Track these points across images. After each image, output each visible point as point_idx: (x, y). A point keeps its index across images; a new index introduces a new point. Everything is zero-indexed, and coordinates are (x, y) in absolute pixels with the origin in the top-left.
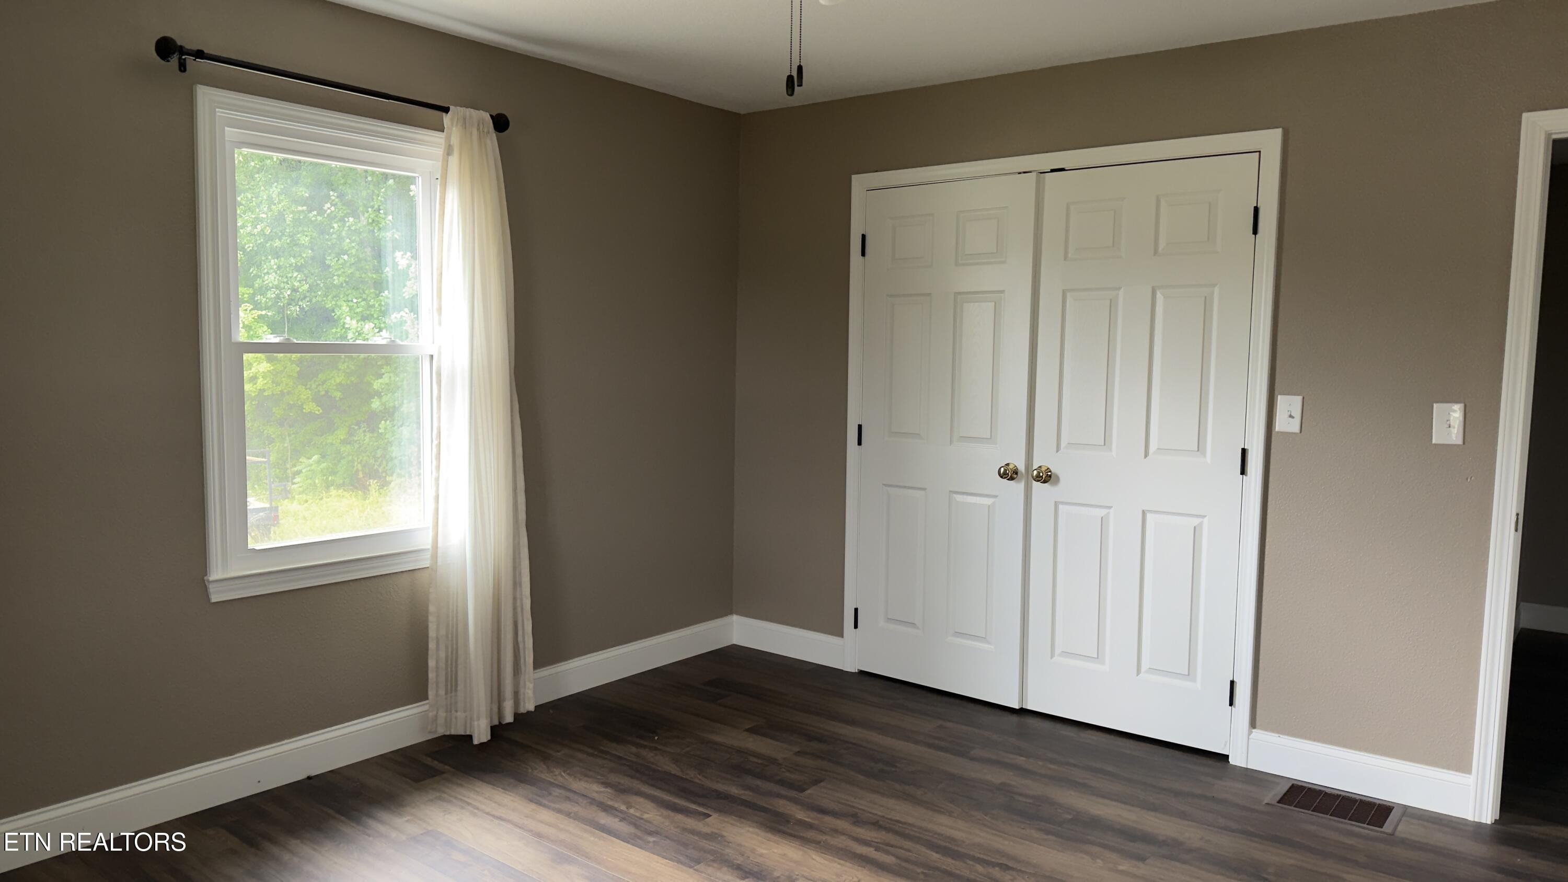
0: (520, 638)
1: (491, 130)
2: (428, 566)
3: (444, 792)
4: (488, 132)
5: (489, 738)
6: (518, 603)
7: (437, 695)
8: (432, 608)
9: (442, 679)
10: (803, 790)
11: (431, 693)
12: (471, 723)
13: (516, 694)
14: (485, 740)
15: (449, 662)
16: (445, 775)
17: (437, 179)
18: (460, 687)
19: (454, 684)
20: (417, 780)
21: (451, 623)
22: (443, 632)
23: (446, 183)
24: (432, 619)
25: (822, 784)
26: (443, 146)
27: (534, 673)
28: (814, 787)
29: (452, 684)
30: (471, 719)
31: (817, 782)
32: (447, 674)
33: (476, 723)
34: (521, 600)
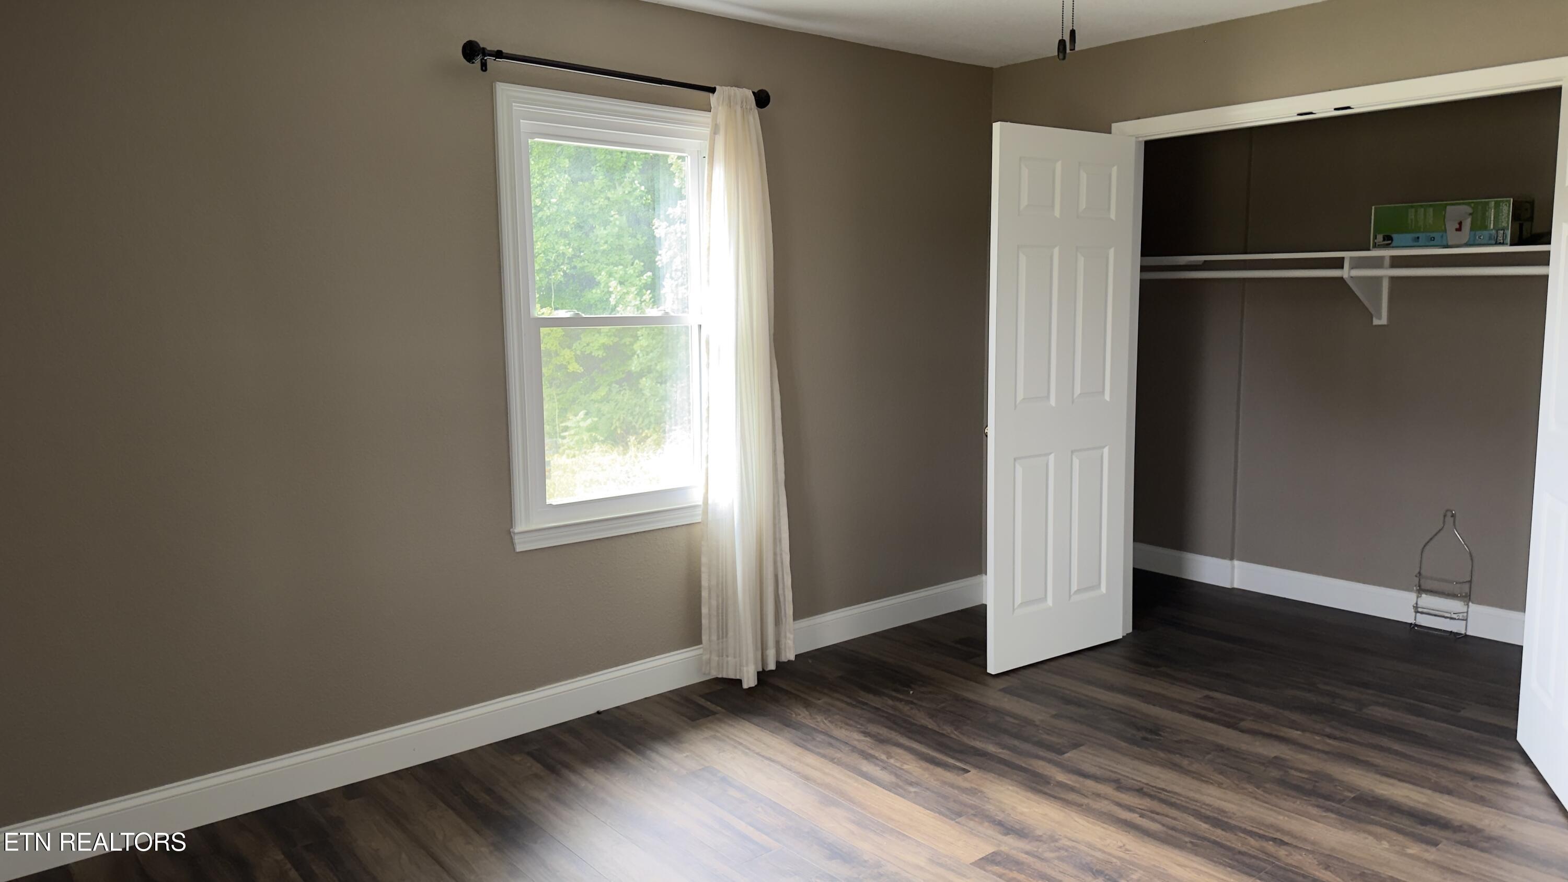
0: (781, 592)
1: (753, 107)
2: (700, 521)
3: (718, 731)
4: (751, 109)
5: (756, 683)
6: (779, 558)
7: (710, 640)
8: (704, 560)
9: (714, 626)
10: (1064, 753)
11: (705, 638)
12: (740, 669)
13: (778, 643)
14: (753, 685)
15: (720, 611)
16: (717, 716)
17: (704, 157)
18: (731, 634)
19: (724, 630)
20: (693, 719)
21: (720, 574)
22: (714, 582)
23: (713, 160)
24: (704, 569)
25: (1082, 748)
26: (710, 126)
27: (794, 624)
28: (1074, 751)
29: (723, 632)
30: (741, 665)
31: (1076, 746)
32: (718, 622)
33: (745, 669)
34: (781, 554)
